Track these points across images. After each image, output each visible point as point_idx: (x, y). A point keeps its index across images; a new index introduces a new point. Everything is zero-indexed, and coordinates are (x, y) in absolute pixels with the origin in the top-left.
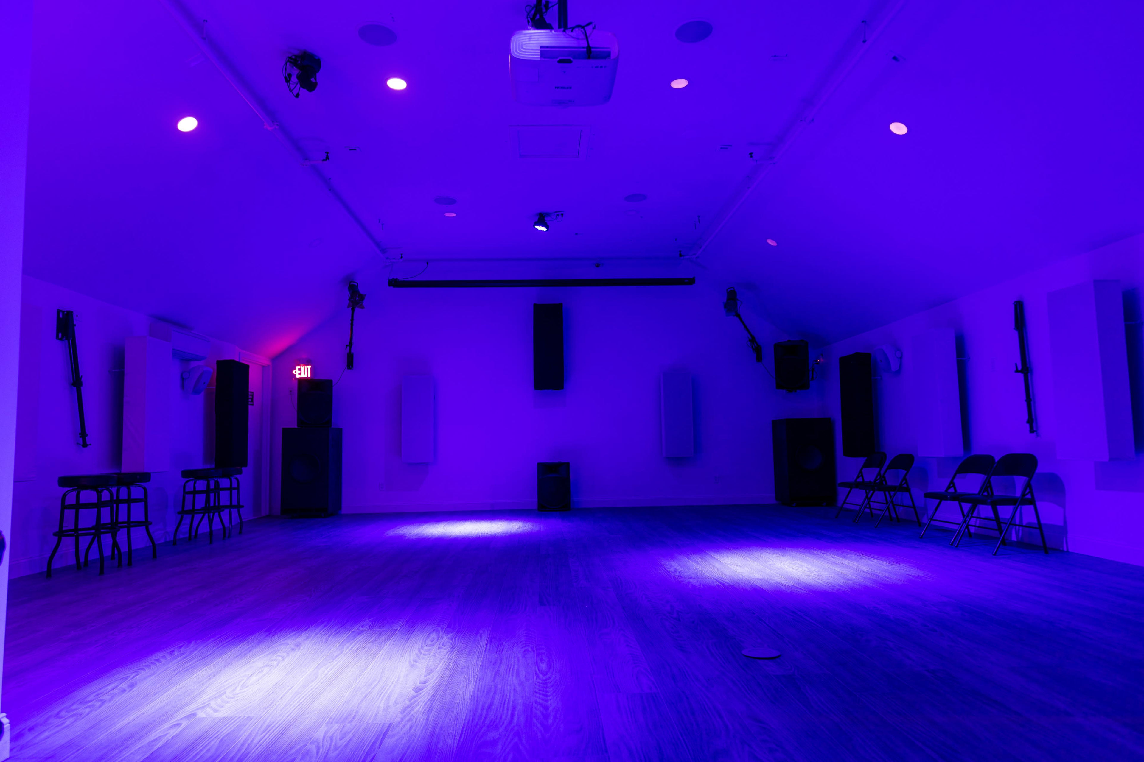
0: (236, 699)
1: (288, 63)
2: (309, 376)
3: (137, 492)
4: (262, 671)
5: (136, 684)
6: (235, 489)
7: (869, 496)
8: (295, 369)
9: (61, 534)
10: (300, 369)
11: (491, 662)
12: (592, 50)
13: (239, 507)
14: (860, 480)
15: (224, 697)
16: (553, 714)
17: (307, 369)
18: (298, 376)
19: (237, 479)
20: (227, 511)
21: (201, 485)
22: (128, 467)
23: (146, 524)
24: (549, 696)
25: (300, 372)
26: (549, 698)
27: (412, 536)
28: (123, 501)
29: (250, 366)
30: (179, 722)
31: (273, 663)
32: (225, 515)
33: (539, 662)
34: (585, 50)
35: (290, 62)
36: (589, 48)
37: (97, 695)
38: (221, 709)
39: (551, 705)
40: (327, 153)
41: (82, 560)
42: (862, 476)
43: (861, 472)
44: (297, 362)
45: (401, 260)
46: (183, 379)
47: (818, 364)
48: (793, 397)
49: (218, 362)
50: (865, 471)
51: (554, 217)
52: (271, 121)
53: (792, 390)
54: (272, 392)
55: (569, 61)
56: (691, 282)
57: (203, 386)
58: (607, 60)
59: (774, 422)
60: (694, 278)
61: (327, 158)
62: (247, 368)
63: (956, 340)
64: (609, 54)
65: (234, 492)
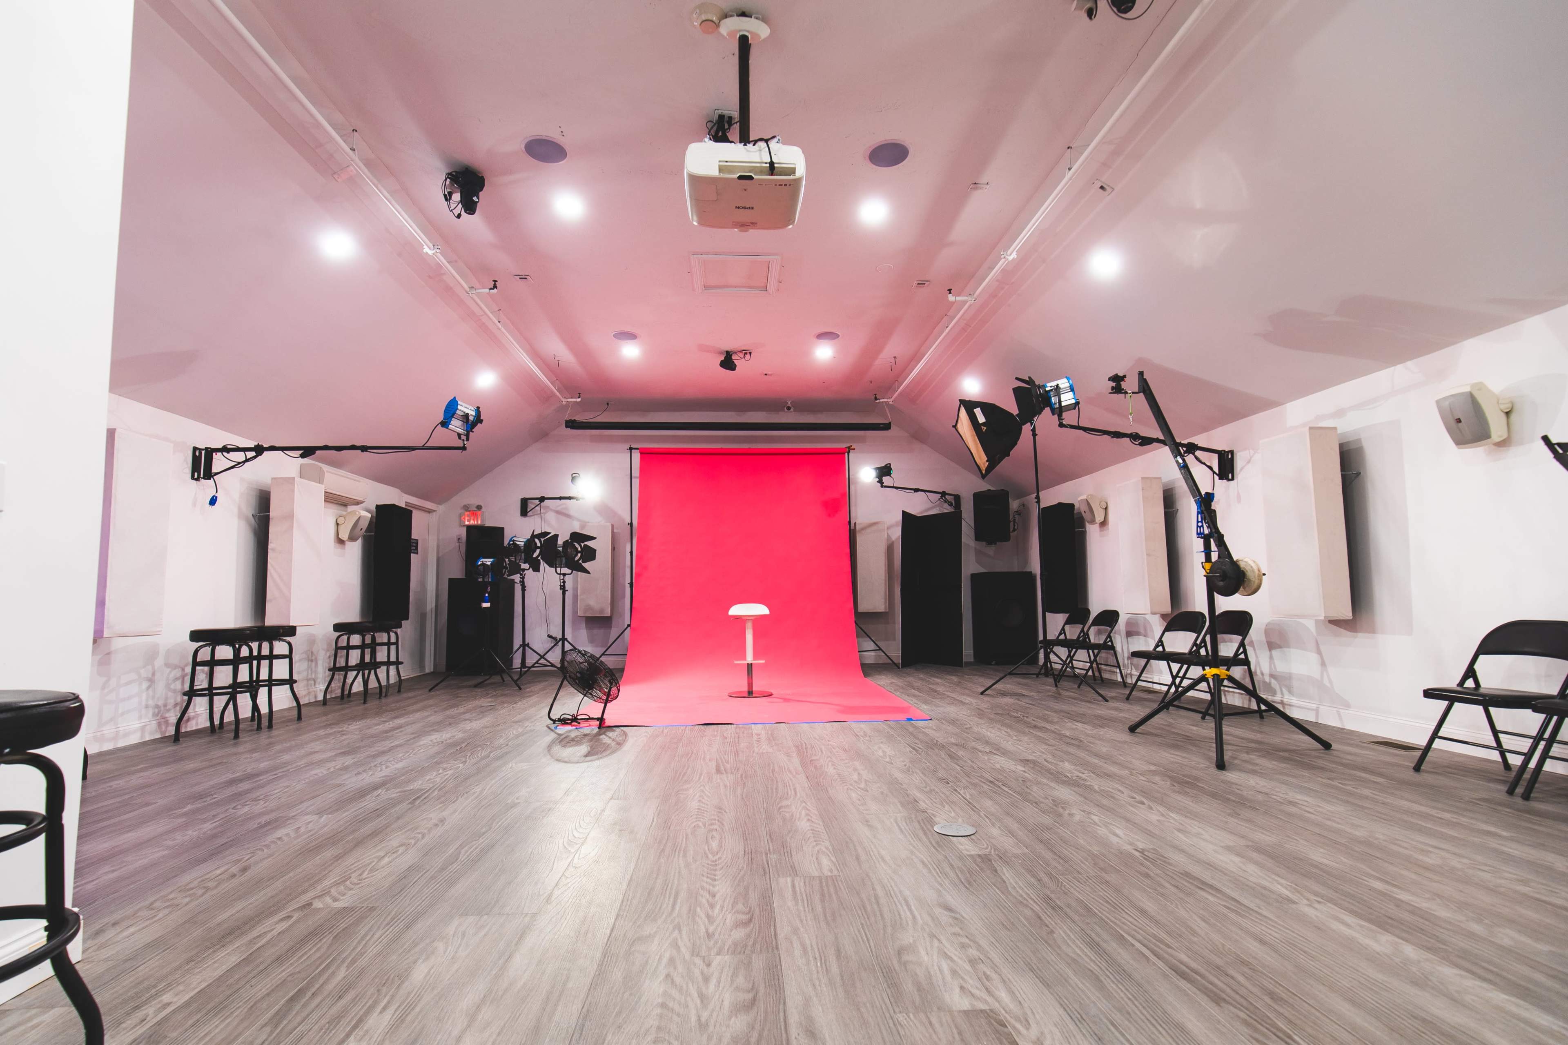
0: (361, 885)
1: (448, 180)
2: (479, 523)
3: (280, 648)
4: (396, 852)
5: (250, 867)
6: (393, 644)
7: (1072, 654)
8: (463, 515)
9: (192, 693)
11: (656, 840)
12: (775, 165)
13: (397, 663)
14: (1062, 637)
15: (348, 882)
16: (720, 903)
17: (477, 515)
18: (466, 523)
19: (396, 632)
20: (384, 668)
21: (356, 640)
22: (272, 619)
23: (290, 682)
24: (718, 880)
25: (468, 518)
26: (717, 883)
28: (265, 657)
29: (414, 512)
30: (290, 914)
31: (410, 841)
32: (382, 672)
33: (709, 839)
34: (768, 165)
35: (450, 178)
36: (772, 164)
37: (203, 881)
38: (342, 898)
39: (718, 891)
40: (493, 278)
41: (217, 722)
42: (1065, 633)
43: (1063, 629)
44: (466, 508)
45: (579, 400)
46: (338, 524)
47: (1020, 514)
48: (991, 550)
49: (378, 507)
50: (1067, 628)
51: (742, 355)
52: (431, 245)
53: (990, 542)
54: (438, 540)
55: (751, 178)
56: (887, 427)
57: (360, 532)
58: (792, 177)
59: (973, 576)
60: (890, 423)
61: (495, 287)
62: (410, 513)
63: (1164, 491)
64: (793, 171)
65: (393, 647)
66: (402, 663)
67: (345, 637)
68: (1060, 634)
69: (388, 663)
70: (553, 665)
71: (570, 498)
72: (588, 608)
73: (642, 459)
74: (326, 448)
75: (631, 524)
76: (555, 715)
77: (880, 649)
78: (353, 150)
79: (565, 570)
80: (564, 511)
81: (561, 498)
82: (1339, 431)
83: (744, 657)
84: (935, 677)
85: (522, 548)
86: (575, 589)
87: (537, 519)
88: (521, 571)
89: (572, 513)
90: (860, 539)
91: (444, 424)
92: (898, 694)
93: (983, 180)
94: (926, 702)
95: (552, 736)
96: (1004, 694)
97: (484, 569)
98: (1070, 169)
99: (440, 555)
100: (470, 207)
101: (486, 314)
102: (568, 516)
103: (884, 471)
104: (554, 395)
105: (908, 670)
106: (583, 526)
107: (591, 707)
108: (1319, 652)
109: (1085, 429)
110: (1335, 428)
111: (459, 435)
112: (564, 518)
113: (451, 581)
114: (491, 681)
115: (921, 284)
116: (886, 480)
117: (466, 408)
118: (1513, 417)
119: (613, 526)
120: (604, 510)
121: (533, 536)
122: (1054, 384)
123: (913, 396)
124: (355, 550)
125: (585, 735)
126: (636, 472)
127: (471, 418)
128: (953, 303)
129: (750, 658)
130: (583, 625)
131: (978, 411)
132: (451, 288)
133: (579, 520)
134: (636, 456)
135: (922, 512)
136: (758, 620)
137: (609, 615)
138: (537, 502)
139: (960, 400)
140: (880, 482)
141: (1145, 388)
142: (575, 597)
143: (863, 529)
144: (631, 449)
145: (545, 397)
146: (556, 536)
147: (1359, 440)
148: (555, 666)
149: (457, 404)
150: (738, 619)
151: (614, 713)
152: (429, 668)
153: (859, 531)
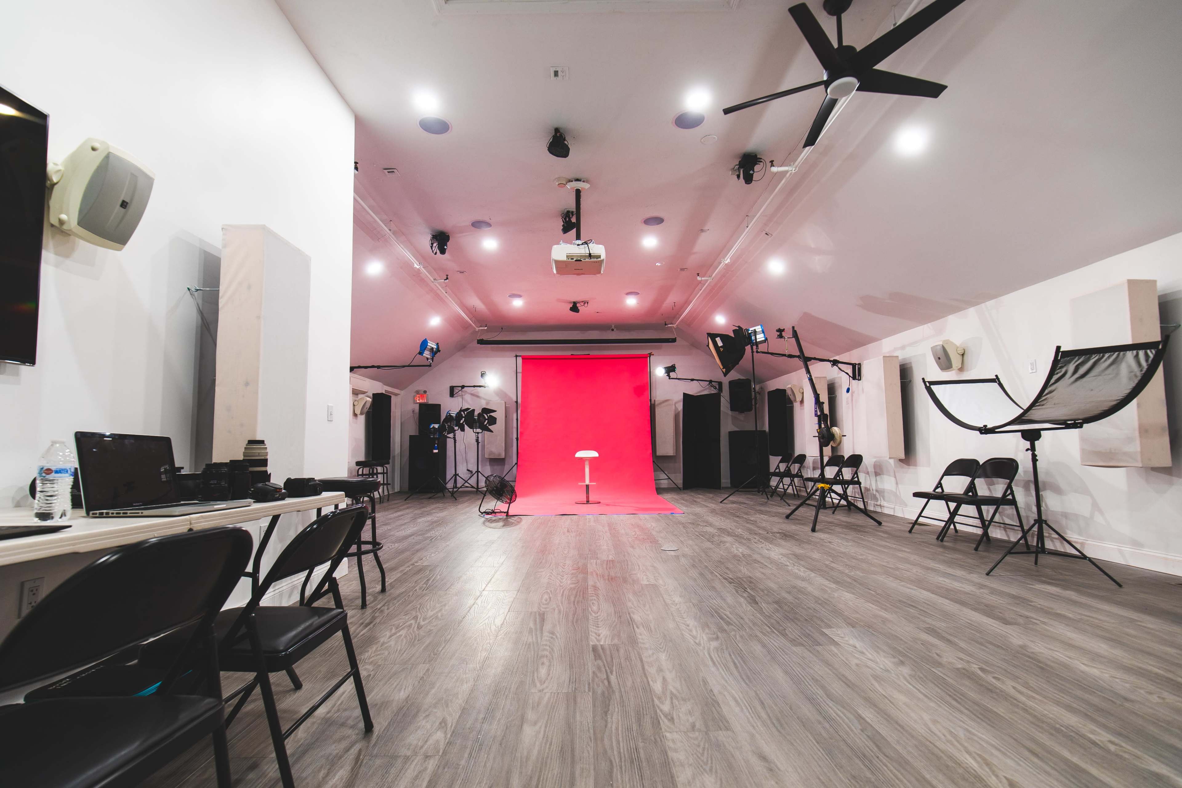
1: (433, 237)
2: (425, 401)
6: (385, 473)
7: (781, 480)
8: (416, 396)
12: (592, 254)
17: (423, 396)
18: (418, 401)
19: (386, 467)
21: (366, 470)
25: (419, 398)
29: (392, 397)
34: (588, 254)
36: (590, 254)
40: (447, 275)
42: (779, 468)
43: (778, 466)
44: (417, 392)
45: (486, 328)
46: (354, 405)
47: (760, 394)
48: (741, 417)
49: (374, 394)
50: (781, 465)
51: (582, 304)
52: (418, 263)
53: (742, 412)
54: (401, 412)
55: (581, 260)
56: (674, 340)
57: (365, 410)
58: (599, 259)
59: (730, 433)
60: (675, 339)
61: (447, 278)
62: (389, 398)
63: (828, 385)
64: (599, 257)
65: (385, 475)
66: (390, 484)
67: (361, 469)
68: (776, 469)
69: (384, 484)
70: (472, 487)
71: (480, 386)
72: (491, 453)
73: (523, 362)
74: (359, 367)
75: (517, 402)
76: (482, 510)
77: (669, 478)
78: (390, 230)
79: (479, 430)
80: (475, 394)
81: (474, 386)
82: (900, 358)
83: (584, 481)
84: (699, 494)
85: (454, 417)
86: (484, 441)
87: (460, 399)
88: (454, 431)
89: (480, 395)
90: (658, 411)
91: (421, 353)
92: (673, 502)
93: (706, 228)
94: (686, 506)
95: (483, 519)
96: (733, 502)
97: (434, 430)
98: (747, 227)
99: (403, 420)
100: (443, 252)
101: (439, 289)
102: (478, 397)
103: (670, 370)
104: (471, 325)
105: (685, 491)
106: (487, 403)
107: (501, 506)
108: (895, 477)
109: (772, 354)
110: (898, 356)
111: (428, 359)
112: (475, 398)
113: (411, 436)
114: (436, 496)
115: (682, 270)
116: (672, 374)
117: (432, 345)
118: (965, 356)
119: (505, 403)
120: (500, 393)
121: (461, 410)
122: (753, 329)
123: (689, 322)
124: (362, 419)
125: (500, 519)
126: (520, 370)
127: (435, 350)
128: (700, 282)
129: (587, 482)
130: (488, 464)
131: (718, 340)
132: (423, 279)
133: (485, 399)
134: (520, 360)
135: (697, 393)
136: (592, 460)
137: (504, 457)
138: (460, 388)
139: (707, 333)
140: (669, 375)
141: (795, 335)
142: (483, 446)
143: (660, 404)
144: (516, 356)
145: (465, 326)
146: (474, 410)
147: (911, 363)
148: (474, 488)
149: (427, 342)
150: (582, 460)
151: (515, 508)
152: (397, 489)
153: (657, 405)
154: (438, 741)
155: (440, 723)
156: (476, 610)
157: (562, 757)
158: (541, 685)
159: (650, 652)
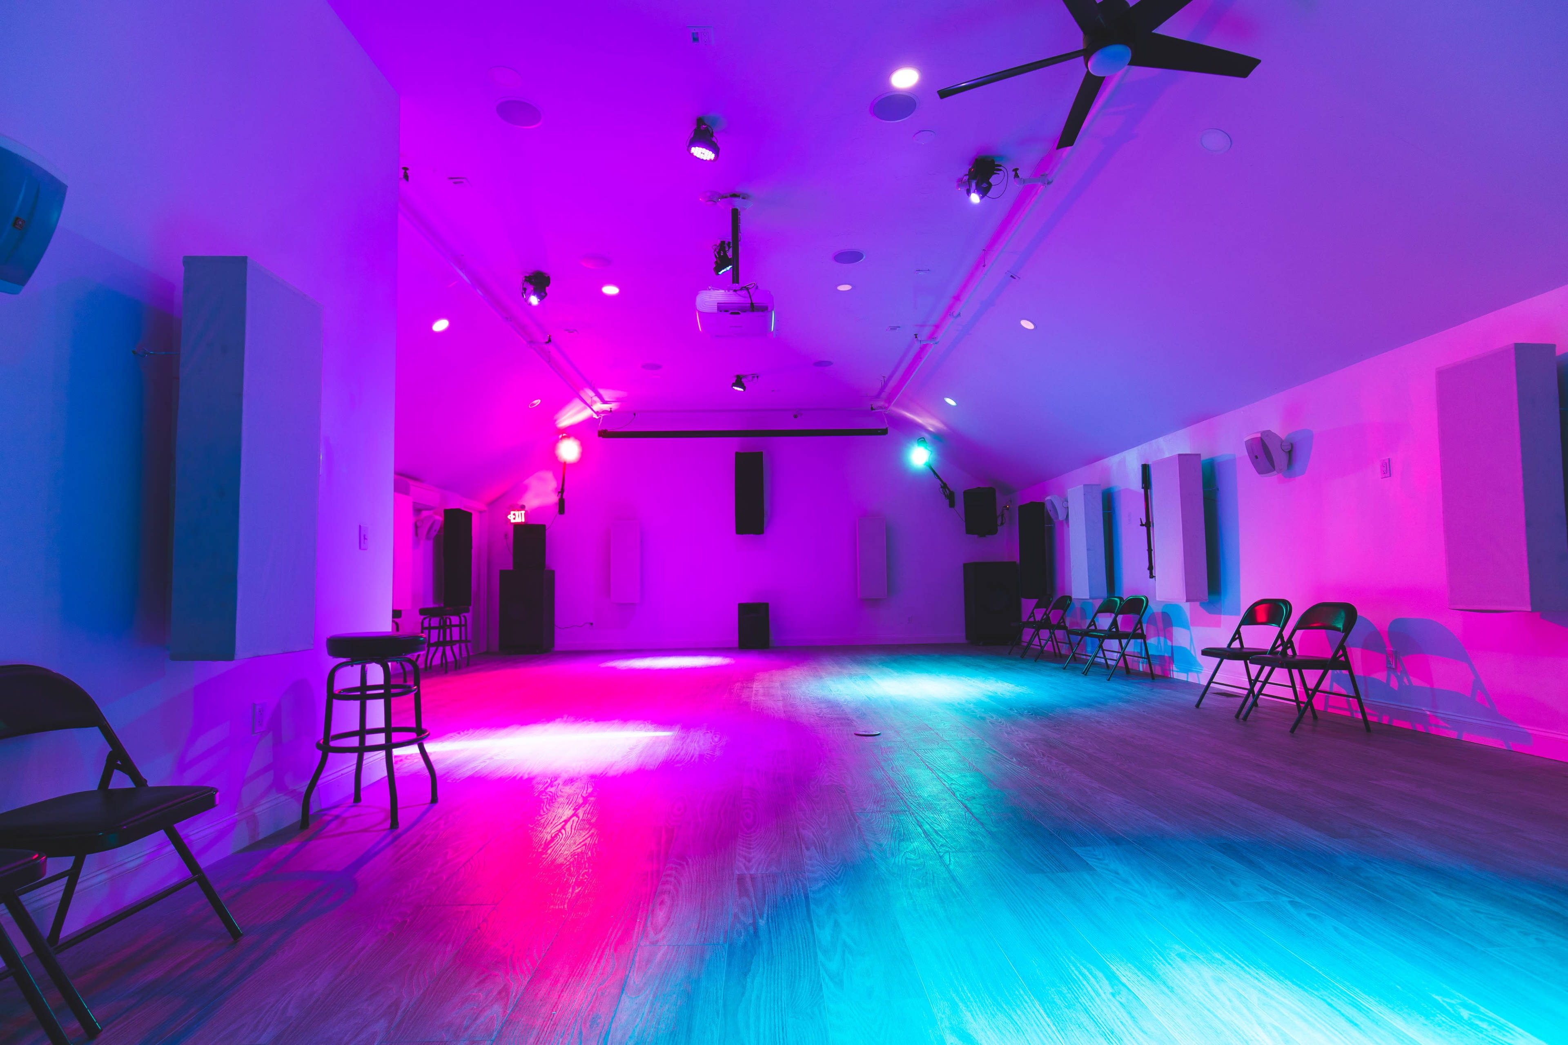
2: (523, 520)
8: (510, 514)
10: (514, 514)
12: (755, 305)
17: (521, 514)
18: (513, 521)
19: (464, 616)
20: (458, 645)
21: (435, 622)
25: (514, 517)
27: (622, 667)
29: (473, 513)
34: (749, 305)
35: (527, 281)
36: (752, 304)
40: (550, 338)
42: (1034, 615)
43: (1033, 611)
44: (512, 508)
45: (610, 414)
46: (416, 527)
47: (1007, 509)
48: (981, 542)
49: (445, 511)
50: (1036, 611)
51: (750, 378)
53: (981, 535)
54: (488, 536)
55: (739, 313)
56: (884, 432)
57: (434, 534)
58: (766, 312)
59: (965, 565)
60: (887, 429)
62: (469, 515)
63: (1103, 496)
64: (766, 308)
65: (463, 628)
67: (427, 620)
69: (460, 641)
82: (1204, 457)
84: (919, 654)
93: (925, 268)
98: (985, 266)
99: (491, 549)
110: (1201, 455)
113: (502, 572)
115: (894, 328)
118: (1293, 454)
123: (906, 405)
124: (428, 546)
137: (638, 601)
147: (1218, 464)
154: (492, 1019)
155: (500, 993)
156: (574, 824)
157: (673, 1041)
158: (656, 934)
159: (821, 884)
